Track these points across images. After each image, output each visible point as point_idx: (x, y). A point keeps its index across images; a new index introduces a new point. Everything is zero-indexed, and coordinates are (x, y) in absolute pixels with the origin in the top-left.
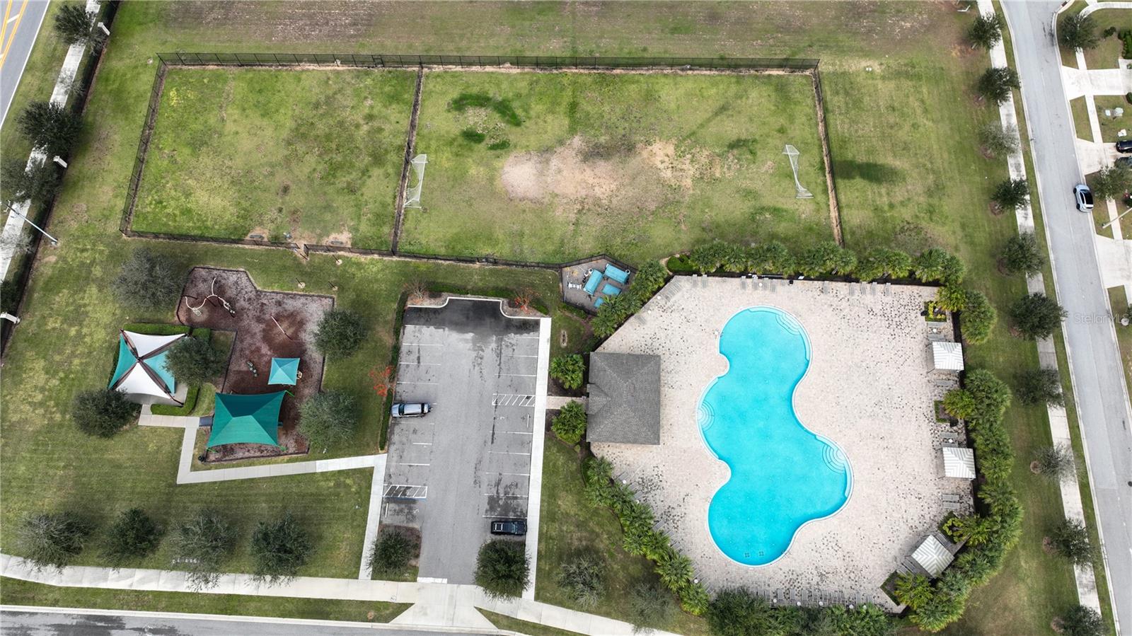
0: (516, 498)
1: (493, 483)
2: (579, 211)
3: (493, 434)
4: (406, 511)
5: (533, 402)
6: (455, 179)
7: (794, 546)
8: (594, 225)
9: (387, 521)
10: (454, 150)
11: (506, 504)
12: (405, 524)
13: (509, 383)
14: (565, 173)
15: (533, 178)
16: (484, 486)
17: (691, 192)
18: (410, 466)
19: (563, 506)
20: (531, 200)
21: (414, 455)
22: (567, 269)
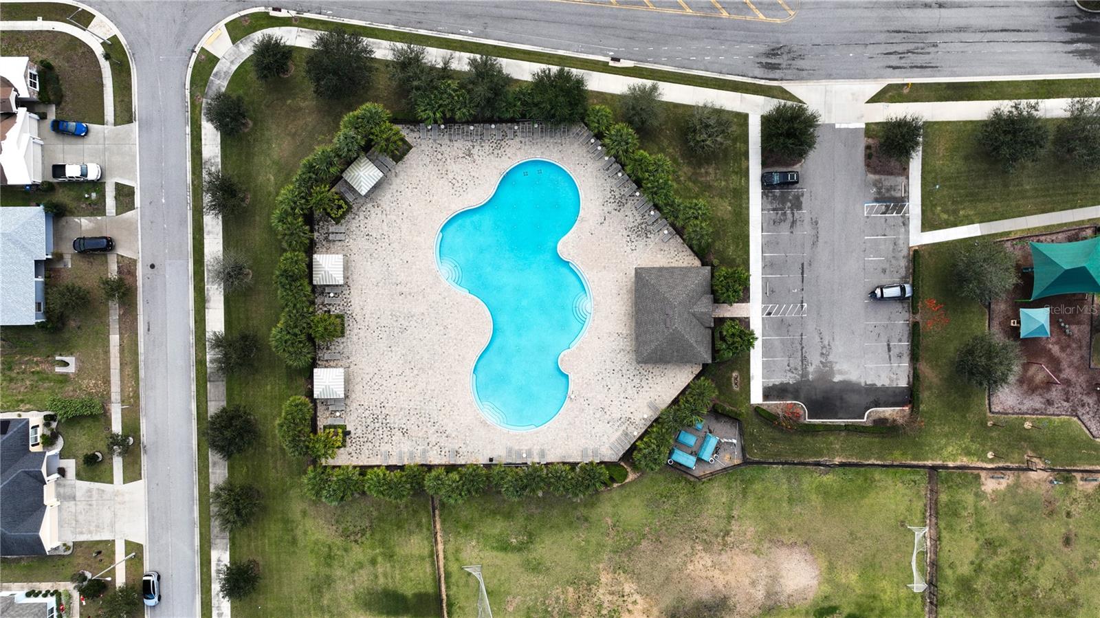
0: (774, 210)
1: (798, 223)
2: (727, 533)
3: (802, 273)
4: (883, 190)
5: (764, 310)
6: (872, 566)
7: (496, 181)
8: (710, 516)
9: (901, 179)
10: (878, 604)
11: (784, 203)
12: (883, 177)
13: (790, 328)
14: (747, 581)
15: (784, 573)
16: (807, 220)
17: (601, 566)
18: (885, 235)
19: (726, 204)
20: (783, 544)
21: (882, 247)
22: (737, 461)
